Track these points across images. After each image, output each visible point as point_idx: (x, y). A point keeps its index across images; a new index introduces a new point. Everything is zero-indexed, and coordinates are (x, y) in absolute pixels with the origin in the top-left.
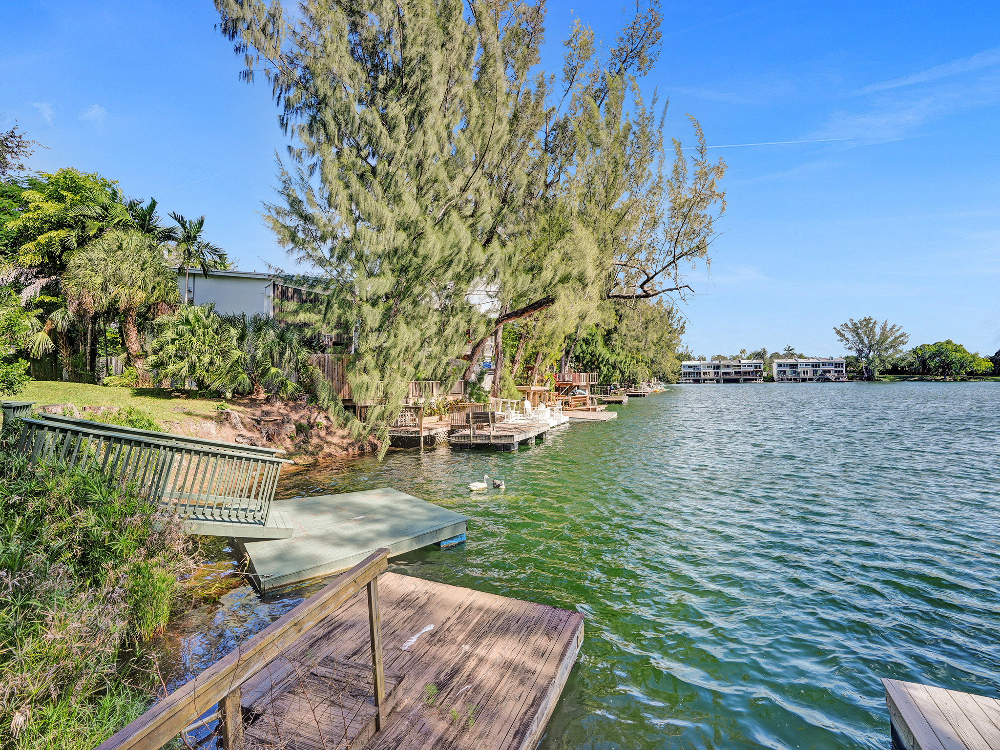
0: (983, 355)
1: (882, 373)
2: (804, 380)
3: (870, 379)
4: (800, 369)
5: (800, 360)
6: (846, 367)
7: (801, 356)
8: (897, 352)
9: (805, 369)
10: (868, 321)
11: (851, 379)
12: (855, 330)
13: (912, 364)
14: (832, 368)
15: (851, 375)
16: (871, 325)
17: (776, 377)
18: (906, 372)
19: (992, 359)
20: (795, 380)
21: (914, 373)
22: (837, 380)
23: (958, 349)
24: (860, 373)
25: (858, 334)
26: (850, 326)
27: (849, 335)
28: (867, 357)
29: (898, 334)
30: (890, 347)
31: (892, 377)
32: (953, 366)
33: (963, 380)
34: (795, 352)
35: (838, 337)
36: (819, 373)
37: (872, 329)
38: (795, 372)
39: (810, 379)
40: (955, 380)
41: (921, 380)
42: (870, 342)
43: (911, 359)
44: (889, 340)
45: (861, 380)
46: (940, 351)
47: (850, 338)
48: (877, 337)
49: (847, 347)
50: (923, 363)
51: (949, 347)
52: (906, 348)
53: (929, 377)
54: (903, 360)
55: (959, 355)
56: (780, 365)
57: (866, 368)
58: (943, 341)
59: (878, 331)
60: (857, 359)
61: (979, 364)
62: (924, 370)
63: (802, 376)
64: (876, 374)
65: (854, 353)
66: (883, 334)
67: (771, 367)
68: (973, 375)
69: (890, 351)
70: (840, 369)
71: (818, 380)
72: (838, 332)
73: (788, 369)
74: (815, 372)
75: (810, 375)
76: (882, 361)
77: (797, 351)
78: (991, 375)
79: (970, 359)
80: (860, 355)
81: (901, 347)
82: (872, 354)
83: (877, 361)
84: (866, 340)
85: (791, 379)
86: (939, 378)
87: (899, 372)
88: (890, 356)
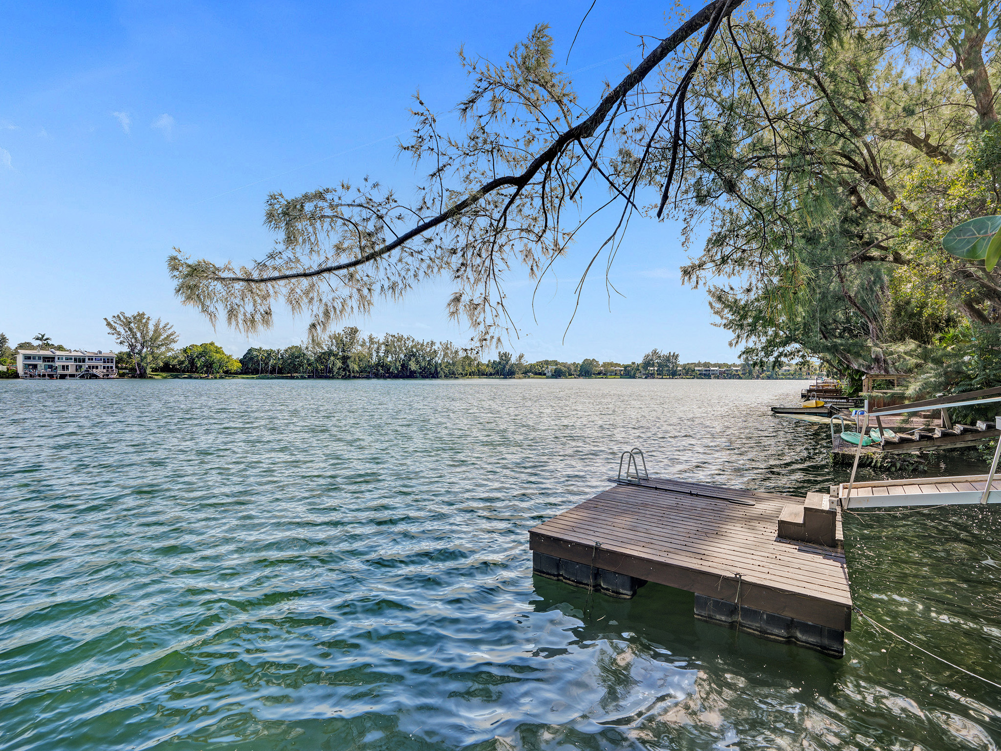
0: (235, 357)
1: (155, 370)
2: (63, 377)
3: (143, 376)
4: (57, 364)
5: (58, 353)
6: (117, 362)
7: (60, 348)
8: (169, 350)
9: (65, 364)
10: (141, 316)
11: (122, 376)
12: (127, 323)
13: (181, 363)
14: (101, 364)
15: (121, 372)
16: (144, 321)
17: (21, 371)
18: (177, 370)
19: (241, 361)
20: (51, 377)
21: (184, 371)
22: (106, 376)
23: (218, 350)
24: (133, 370)
25: (130, 329)
26: (122, 318)
27: (120, 329)
28: (140, 353)
29: (169, 332)
30: (162, 345)
31: (164, 374)
32: (214, 365)
33: (221, 378)
34: (50, 342)
35: (109, 331)
36: (84, 369)
37: (146, 324)
38: (51, 367)
39: (72, 376)
40: (216, 378)
41: (190, 377)
42: (143, 337)
43: (181, 358)
44: (162, 337)
45: (133, 377)
46: (205, 350)
47: (123, 332)
48: (151, 333)
49: (119, 341)
50: (192, 362)
51: (212, 348)
52: (178, 347)
53: (196, 375)
54: (175, 358)
55: (218, 356)
56: (27, 357)
57: (139, 364)
58: (208, 342)
59: (151, 327)
60: (129, 355)
61: (232, 365)
62: (192, 368)
63: (60, 371)
64: (149, 371)
65: (125, 349)
66: (155, 331)
67: (15, 359)
68: (228, 374)
69: (163, 349)
70: (110, 365)
71: (82, 377)
72: (109, 324)
73: (40, 363)
74: (78, 368)
75: (71, 371)
76: (155, 358)
77: (54, 342)
78: (240, 374)
79: (226, 360)
80: (132, 350)
81: (173, 346)
82: (145, 350)
83: (150, 358)
84: (139, 335)
85: (44, 376)
86: (204, 376)
87: (170, 369)
88: (162, 354)
